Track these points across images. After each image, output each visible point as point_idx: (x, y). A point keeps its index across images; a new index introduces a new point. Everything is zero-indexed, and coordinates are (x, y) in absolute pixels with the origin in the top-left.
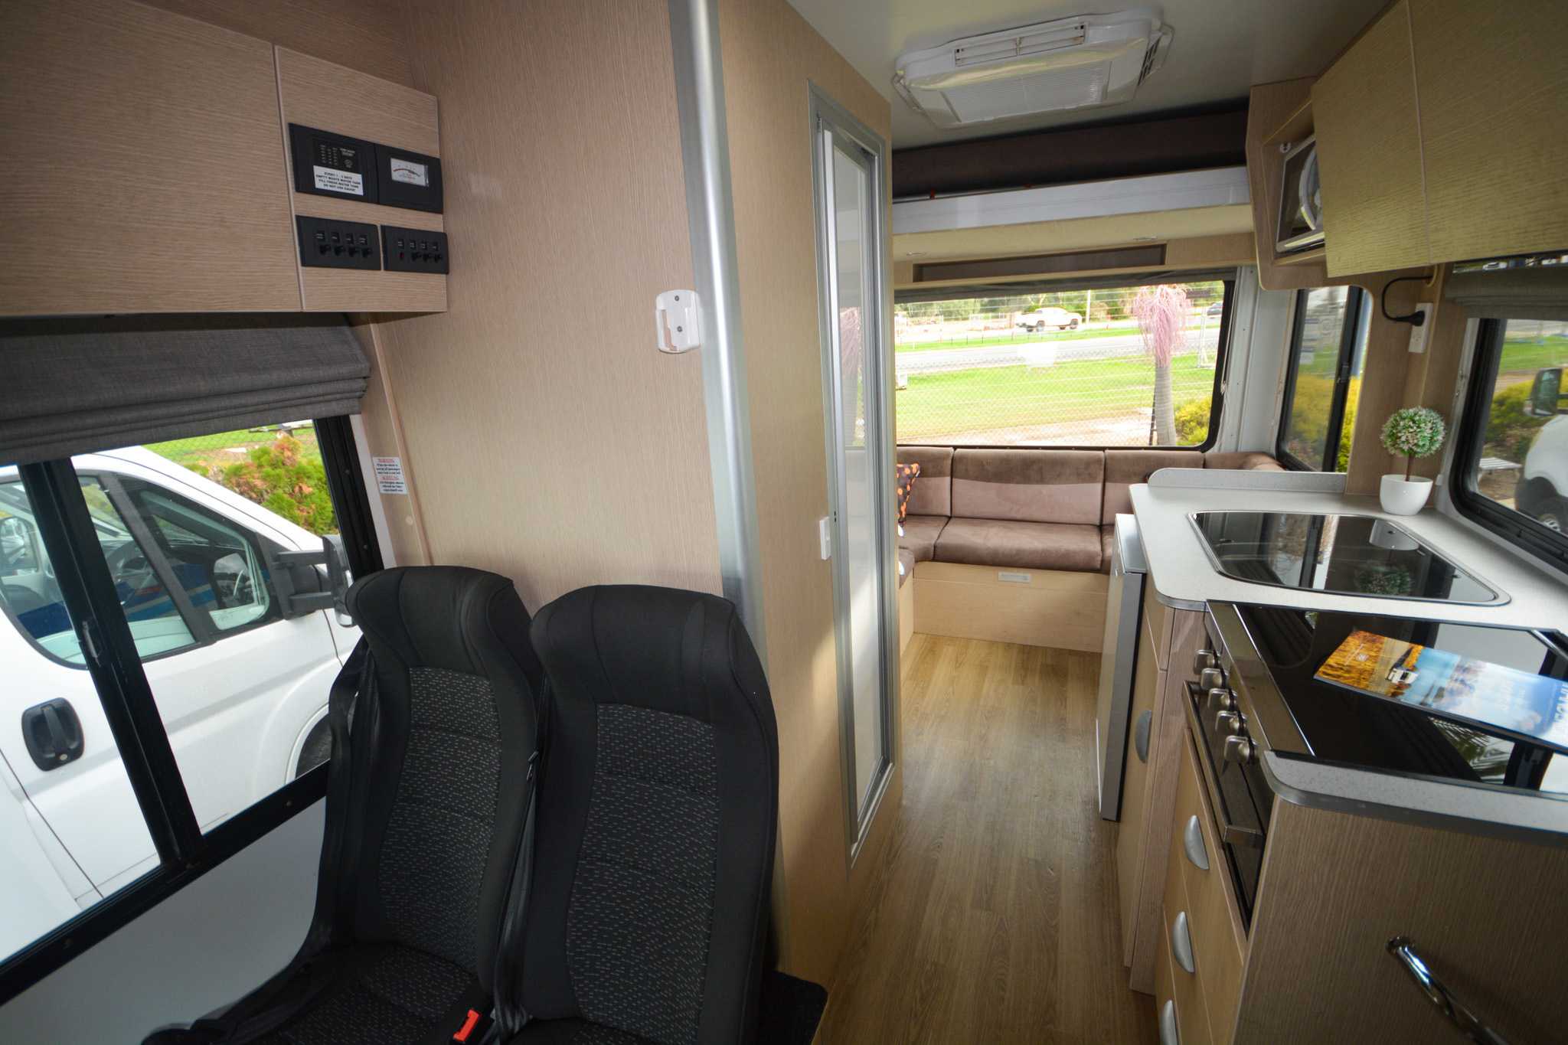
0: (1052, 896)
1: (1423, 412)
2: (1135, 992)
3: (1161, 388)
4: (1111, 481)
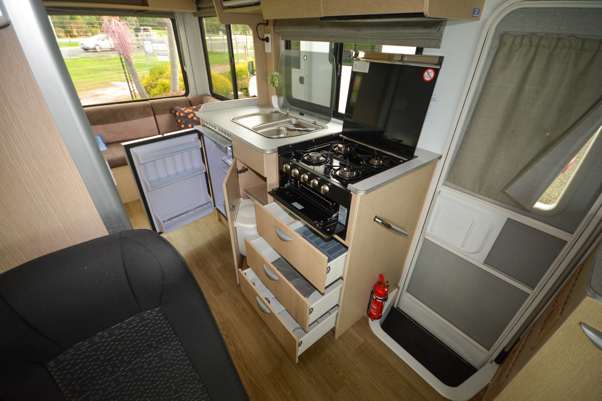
4: (157, 115)
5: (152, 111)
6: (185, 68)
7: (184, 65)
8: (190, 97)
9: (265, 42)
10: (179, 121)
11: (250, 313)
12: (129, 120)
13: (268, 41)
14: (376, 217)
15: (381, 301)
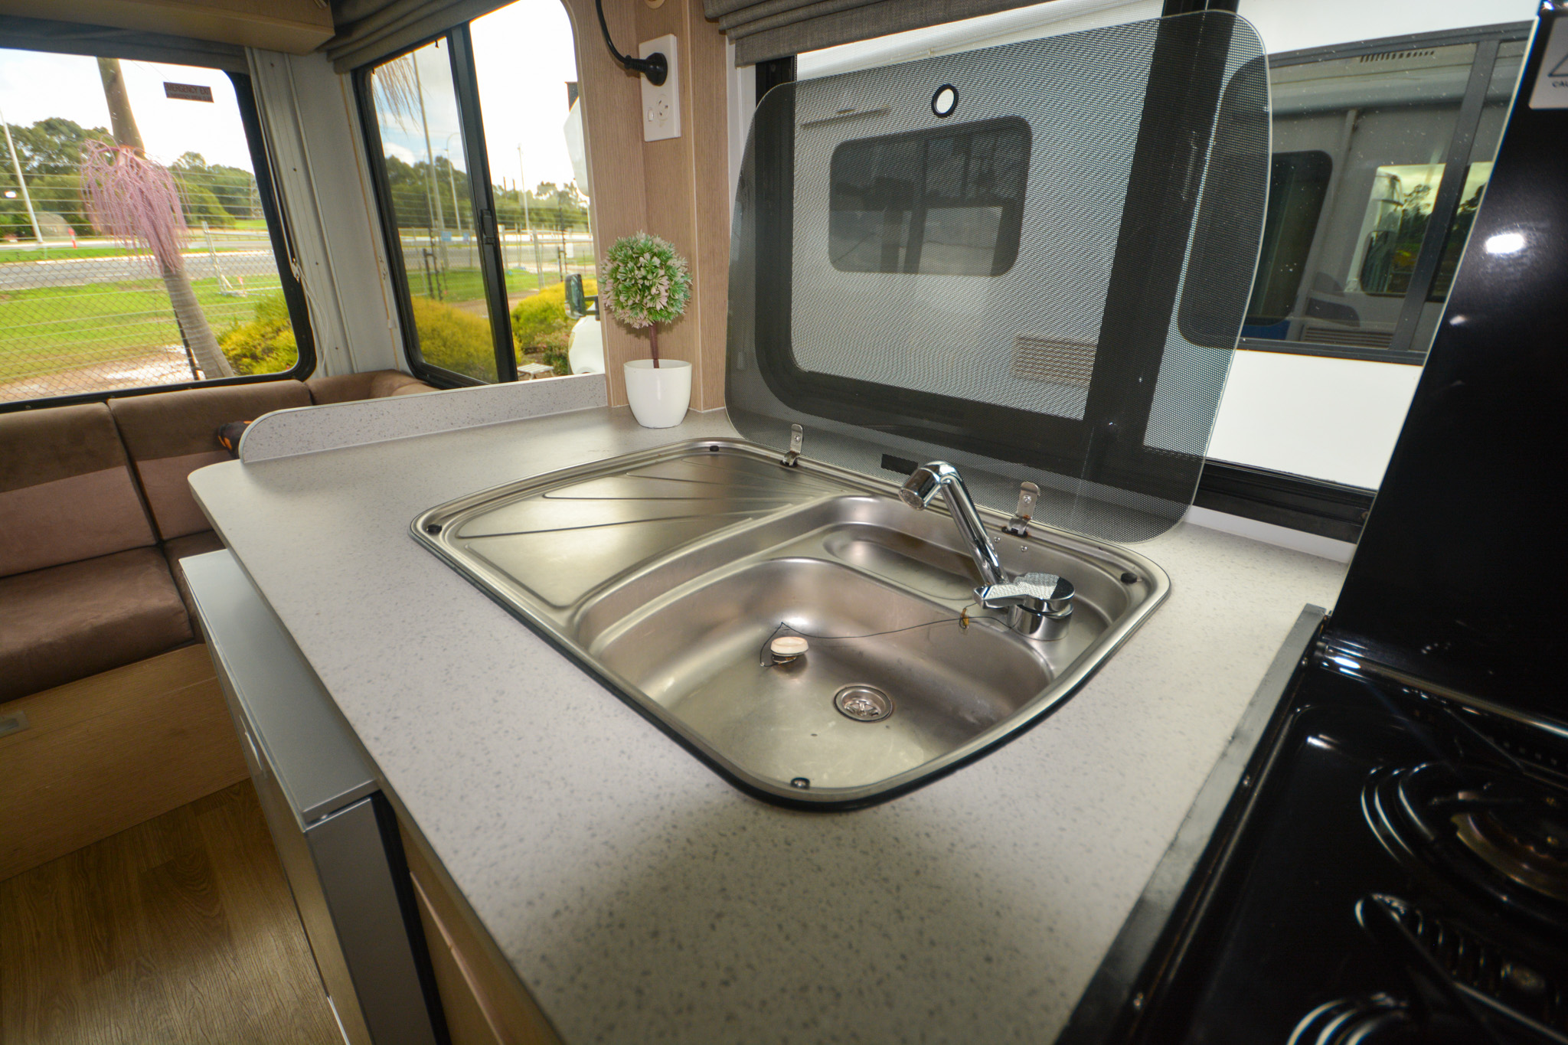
4: (148, 457)
5: (118, 444)
6: (295, 269)
7: (293, 256)
8: (314, 376)
9: (644, 79)
13: (659, 76)
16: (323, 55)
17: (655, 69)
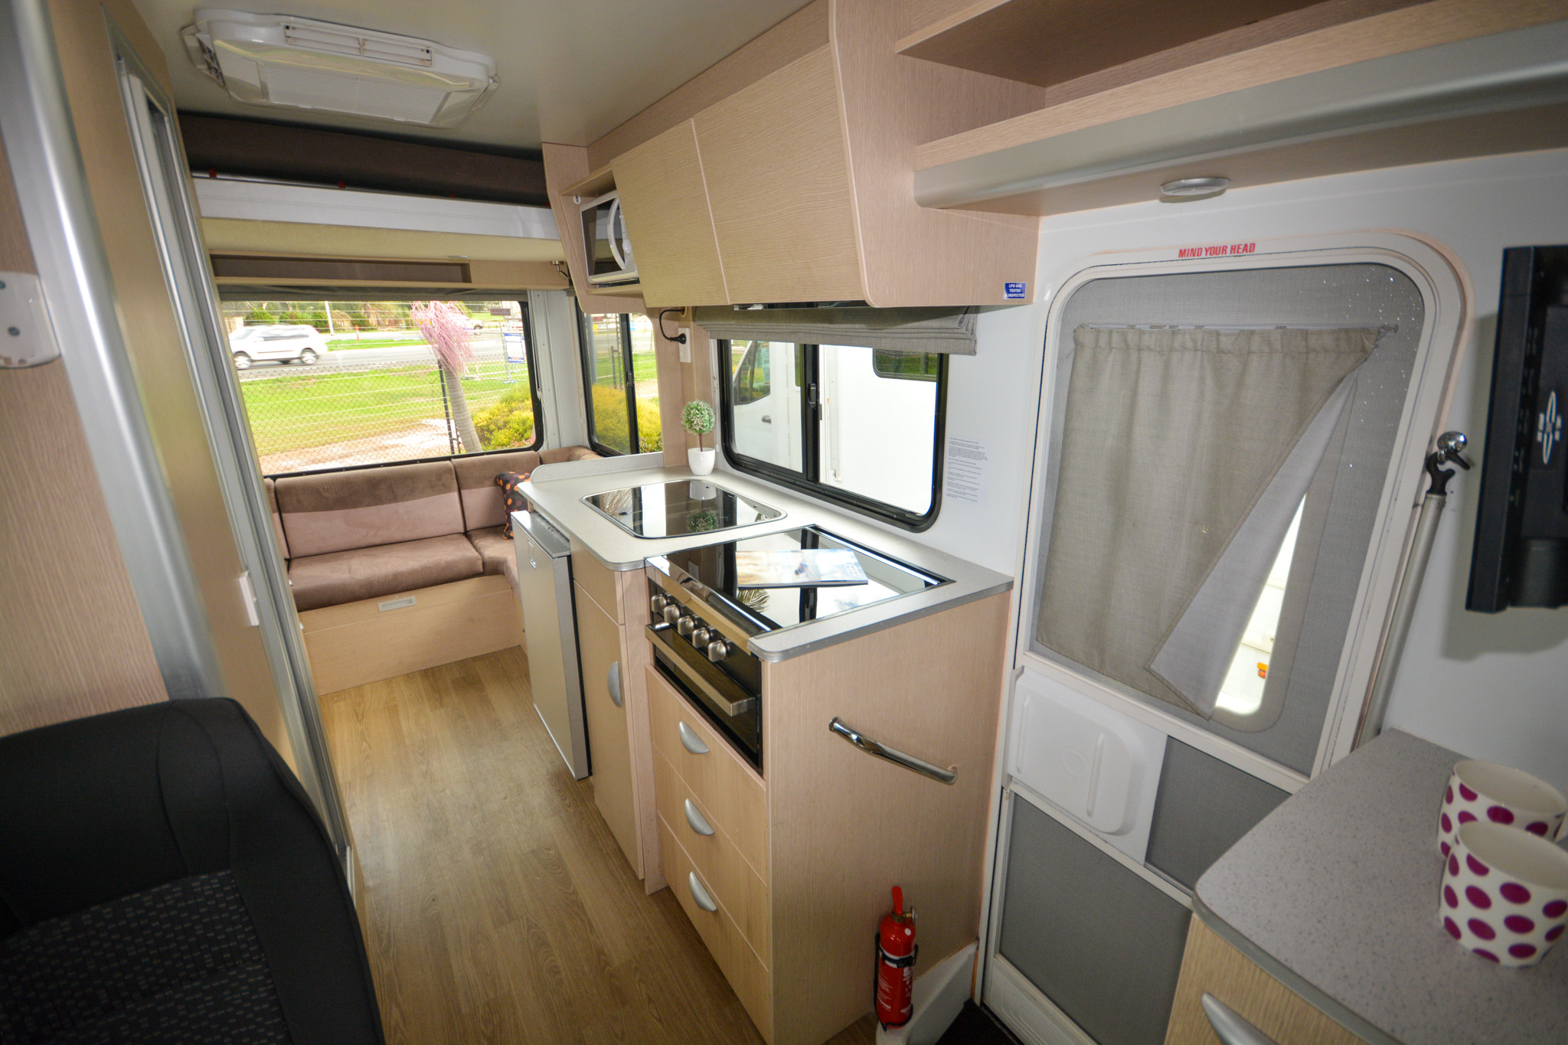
0: (560, 870)
1: (701, 403)
2: (652, 895)
3: (456, 398)
4: (466, 488)
5: (455, 481)
6: (539, 394)
7: (539, 386)
8: (543, 449)
9: (678, 343)
10: (510, 502)
11: (566, 982)
12: (403, 501)
13: (684, 342)
14: (835, 720)
15: (894, 966)
16: (565, 293)
17: (682, 339)
